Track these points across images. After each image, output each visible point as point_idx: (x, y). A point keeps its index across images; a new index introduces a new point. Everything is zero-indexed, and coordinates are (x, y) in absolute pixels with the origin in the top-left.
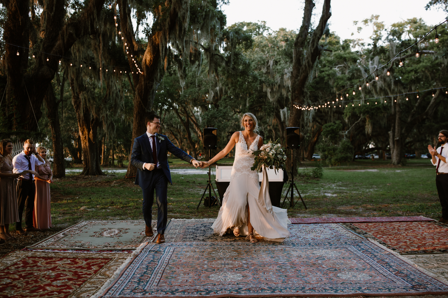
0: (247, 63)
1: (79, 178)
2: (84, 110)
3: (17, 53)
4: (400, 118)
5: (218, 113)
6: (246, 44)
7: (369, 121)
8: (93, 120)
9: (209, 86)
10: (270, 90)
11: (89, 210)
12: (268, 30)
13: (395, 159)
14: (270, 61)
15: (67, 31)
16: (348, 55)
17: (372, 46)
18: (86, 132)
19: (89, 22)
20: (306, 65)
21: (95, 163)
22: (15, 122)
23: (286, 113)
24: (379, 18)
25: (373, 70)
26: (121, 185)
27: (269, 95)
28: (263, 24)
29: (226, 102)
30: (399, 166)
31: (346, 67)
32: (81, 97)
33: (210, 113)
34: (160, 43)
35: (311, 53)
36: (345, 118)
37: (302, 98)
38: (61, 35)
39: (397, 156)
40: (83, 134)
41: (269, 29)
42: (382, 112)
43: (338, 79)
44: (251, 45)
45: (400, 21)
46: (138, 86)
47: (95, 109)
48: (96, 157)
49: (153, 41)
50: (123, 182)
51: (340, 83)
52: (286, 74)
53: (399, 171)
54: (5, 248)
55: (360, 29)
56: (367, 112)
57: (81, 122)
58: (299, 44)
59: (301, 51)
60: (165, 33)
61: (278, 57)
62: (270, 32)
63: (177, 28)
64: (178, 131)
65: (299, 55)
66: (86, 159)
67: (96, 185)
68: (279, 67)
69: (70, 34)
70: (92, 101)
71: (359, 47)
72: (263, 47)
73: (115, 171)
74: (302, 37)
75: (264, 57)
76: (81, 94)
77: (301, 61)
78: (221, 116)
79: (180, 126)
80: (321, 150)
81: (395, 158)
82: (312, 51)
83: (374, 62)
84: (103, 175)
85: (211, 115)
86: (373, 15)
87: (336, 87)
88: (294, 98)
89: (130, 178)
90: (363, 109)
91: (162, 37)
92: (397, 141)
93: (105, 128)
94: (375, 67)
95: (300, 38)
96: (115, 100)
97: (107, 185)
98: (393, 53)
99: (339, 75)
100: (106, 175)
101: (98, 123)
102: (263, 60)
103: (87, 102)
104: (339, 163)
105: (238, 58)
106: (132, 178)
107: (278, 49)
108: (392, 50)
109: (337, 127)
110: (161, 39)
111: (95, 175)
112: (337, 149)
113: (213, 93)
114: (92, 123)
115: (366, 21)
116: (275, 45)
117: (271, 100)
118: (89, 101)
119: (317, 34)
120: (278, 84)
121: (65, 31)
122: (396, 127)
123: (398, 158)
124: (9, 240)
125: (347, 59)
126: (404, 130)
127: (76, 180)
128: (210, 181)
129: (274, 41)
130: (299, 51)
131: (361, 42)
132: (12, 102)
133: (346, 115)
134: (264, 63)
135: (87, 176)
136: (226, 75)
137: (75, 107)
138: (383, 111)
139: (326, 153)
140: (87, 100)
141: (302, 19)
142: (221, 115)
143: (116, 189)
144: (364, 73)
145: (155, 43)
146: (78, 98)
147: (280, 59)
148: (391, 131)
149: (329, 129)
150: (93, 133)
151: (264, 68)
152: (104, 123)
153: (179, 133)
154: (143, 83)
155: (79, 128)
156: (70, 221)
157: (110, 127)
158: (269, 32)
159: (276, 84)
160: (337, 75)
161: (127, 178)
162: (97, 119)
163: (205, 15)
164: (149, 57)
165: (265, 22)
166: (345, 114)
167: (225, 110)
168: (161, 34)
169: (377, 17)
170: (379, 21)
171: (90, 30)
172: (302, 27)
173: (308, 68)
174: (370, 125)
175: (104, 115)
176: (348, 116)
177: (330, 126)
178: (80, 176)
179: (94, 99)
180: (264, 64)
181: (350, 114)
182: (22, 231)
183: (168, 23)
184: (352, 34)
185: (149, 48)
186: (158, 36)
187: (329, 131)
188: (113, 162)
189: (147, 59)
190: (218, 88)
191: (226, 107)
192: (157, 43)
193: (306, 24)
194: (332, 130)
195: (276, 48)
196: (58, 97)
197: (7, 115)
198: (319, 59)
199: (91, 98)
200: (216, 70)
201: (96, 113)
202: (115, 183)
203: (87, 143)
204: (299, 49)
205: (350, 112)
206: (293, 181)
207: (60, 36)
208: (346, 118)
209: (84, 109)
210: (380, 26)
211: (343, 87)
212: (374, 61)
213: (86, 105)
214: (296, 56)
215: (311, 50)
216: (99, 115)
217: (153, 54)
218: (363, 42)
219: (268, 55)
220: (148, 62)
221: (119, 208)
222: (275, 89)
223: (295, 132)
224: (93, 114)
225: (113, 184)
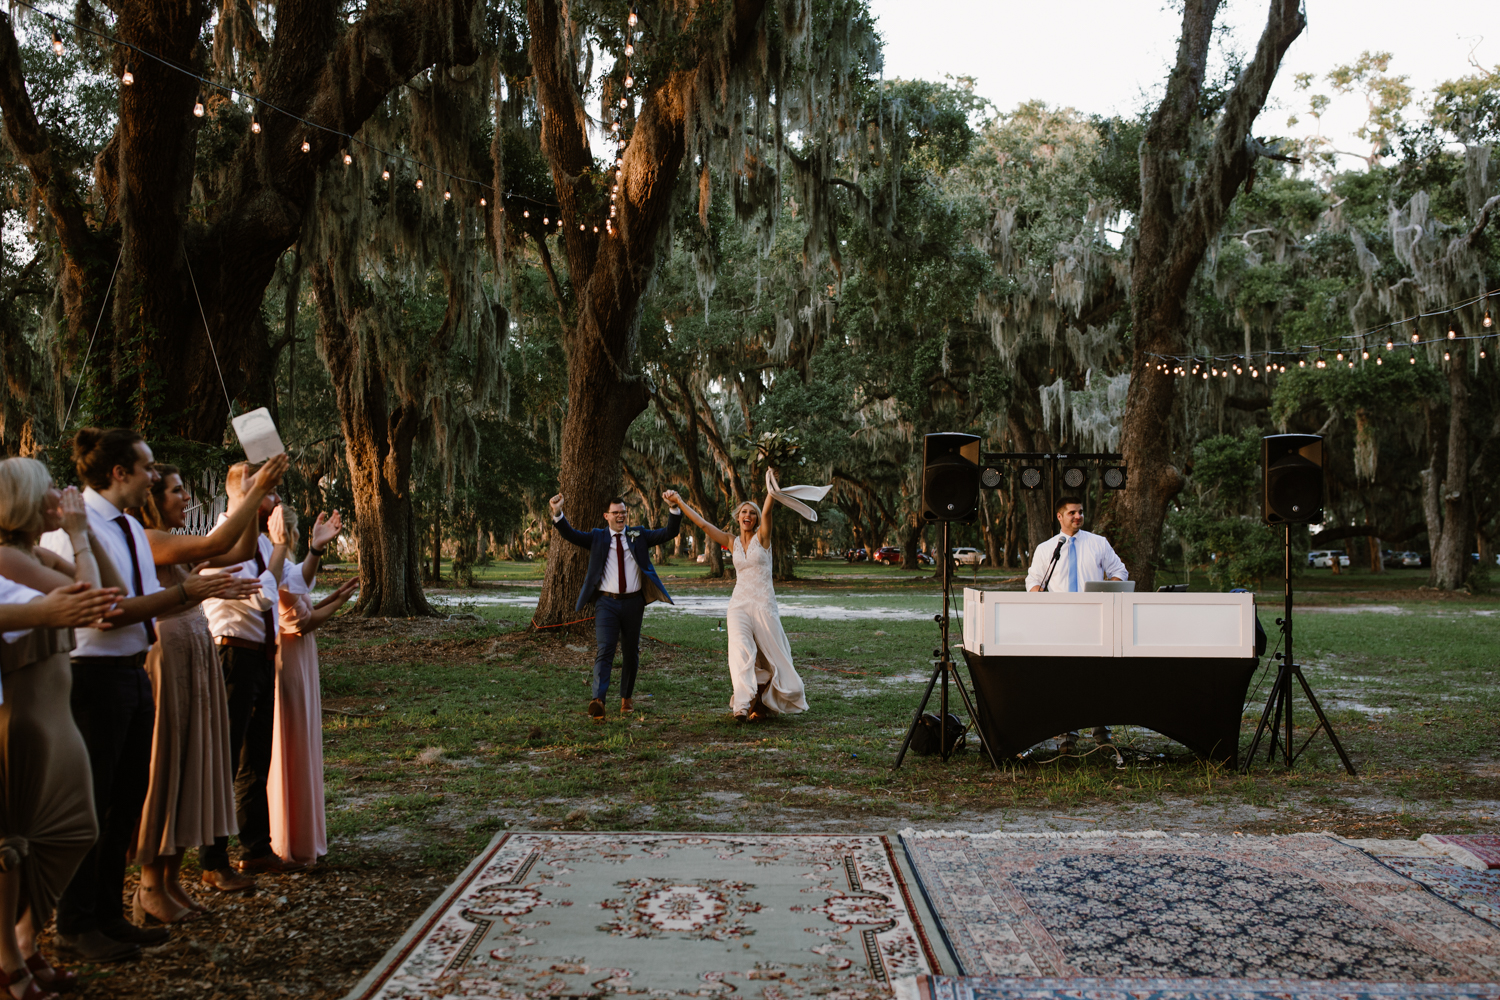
0: (949, 212)
1: (348, 624)
2: (365, 378)
3: (193, 107)
4: (1465, 423)
5: (809, 399)
6: (945, 146)
7: (1366, 431)
8: (398, 413)
9: (778, 303)
10: (1001, 319)
11: (455, 763)
12: (980, 107)
13: (1445, 570)
14: (1001, 213)
15: (359, 51)
16: (1286, 194)
17: (1401, 156)
18: (372, 457)
19: (450, 12)
20: (1198, 213)
21: (403, 573)
22: (141, 408)
23: (1061, 398)
24: (1390, 64)
25: (1408, 243)
26: (521, 656)
27: (997, 336)
28: (963, 85)
29: (840, 359)
30: (1465, 596)
31: (1276, 238)
32: (355, 326)
33: (783, 399)
34: (687, 116)
35: (1223, 167)
36: (1277, 419)
37: (1178, 337)
38: (335, 69)
39: (1452, 556)
40: (359, 463)
41: (987, 107)
42: (1415, 399)
43: (1251, 278)
44: (965, 148)
45: (1469, 76)
46: (592, 280)
47: (408, 374)
48: (405, 550)
49: (656, 108)
50: (528, 644)
51: (1260, 294)
52: (1064, 259)
53: (1486, 613)
54: (181, 973)
55: (1319, 102)
56: (1361, 398)
57: (354, 420)
58: (1165, 138)
59: (1176, 162)
60: (711, 75)
61: (1033, 200)
62: (990, 114)
63: (763, 54)
64: (648, 462)
65: (1167, 176)
66: (371, 557)
67: (425, 655)
68: (1039, 235)
69: (373, 58)
70: (394, 345)
71: (1313, 166)
72: (977, 165)
73: (470, 600)
74: (1176, 109)
75: (982, 198)
76: (356, 318)
77: (1174, 199)
78: (821, 411)
79: (656, 446)
80: (1188, 533)
81: (1445, 563)
82: (1228, 160)
83: (1409, 214)
84: (432, 616)
85: (788, 406)
86: (1367, 54)
87: (1246, 306)
88: (1146, 337)
89: (550, 630)
90: (1346, 388)
91: (702, 94)
92: (1454, 503)
93: (441, 439)
94: (1414, 232)
95: (1169, 116)
96: (481, 339)
97: (470, 655)
98: (1476, 180)
99: (1253, 262)
100: (443, 616)
101: (415, 426)
102: (980, 211)
103: (380, 349)
104: (1257, 582)
105: (912, 197)
106: (558, 629)
107: (1034, 171)
108: (1471, 170)
109: (1250, 452)
110: (692, 98)
111: (402, 615)
112: (1247, 532)
113: (791, 329)
114: (394, 425)
115: (1342, 76)
116: (1020, 158)
117: (1003, 353)
118: (386, 345)
119: (1246, 96)
120: (1031, 296)
121: (353, 50)
122: (1451, 455)
123: (1456, 567)
124: (181, 922)
125: (1283, 206)
126: (1477, 464)
127: (338, 631)
128: (947, 653)
129: (1017, 143)
130: (1164, 163)
131: (1321, 149)
132: (133, 332)
133: (1282, 409)
134: (983, 219)
135: (374, 621)
136: (868, 258)
137: (333, 368)
138: (1418, 394)
139: (1209, 544)
140: (378, 341)
141: (1177, 47)
142: (822, 404)
143: (513, 672)
144: (1366, 255)
145: (667, 116)
146: (342, 331)
147: (1041, 205)
148: (1430, 470)
149: (1220, 457)
150: (397, 460)
151: (981, 237)
152: (437, 426)
153: (652, 468)
154: (613, 270)
155: (347, 441)
156: (405, 819)
157: (460, 440)
158: (988, 116)
159: (1026, 294)
160: (1246, 265)
161: (540, 631)
162: (413, 412)
163: (836, 22)
164: (639, 168)
165: (970, 80)
166: (1276, 404)
167: (833, 390)
168: (694, 78)
169: (1382, 60)
170: (1392, 72)
171: (451, 45)
172: (1176, 75)
173: (1205, 224)
174: (1370, 445)
175: (440, 394)
176: (1289, 412)
177: (1222, 448)
178: (350, 620)
179: (400, 335)
180: (981, 225)
181: (1298, 404)
182: (229, 873)
183: (730, 36)
184: (1293, 121)
185: (641, 138)
186: (679, 87)
187: (1219, 465)
188: (437, 568)
189: (633, 178)
190: (808, 312)
191: (839, 376)
192: (672, 116)
193: (1194, 65)
194: (1231, 460)
195: (1025, 169)
196: (278, 327)
197: (117, 379)
198: (1248, 189)
199: (391, 332)
200: (833, 242)
201: (410, 388)
202: (497, 650)
203: (376, 497)
204: (1166, 154)
205: (1295, 399)
206: (1289, 657)
207: (329, 69)
208: (1283, 419)
209: (368, 373)
210: (1395, 94)
211: (1270, 306)
212: (1409, 208)
213: (374, 358)
214: (1156, 180)
215: (1222, 156)
216: (420, 396)
217: (659, 157)
218: (1331, 150)
219: (994, 192)
220: (634, 190)
221: (570, 758)
222: (1017, 315)
223: (1303, 452)
224: (399, 391)
225: (490, 653)
